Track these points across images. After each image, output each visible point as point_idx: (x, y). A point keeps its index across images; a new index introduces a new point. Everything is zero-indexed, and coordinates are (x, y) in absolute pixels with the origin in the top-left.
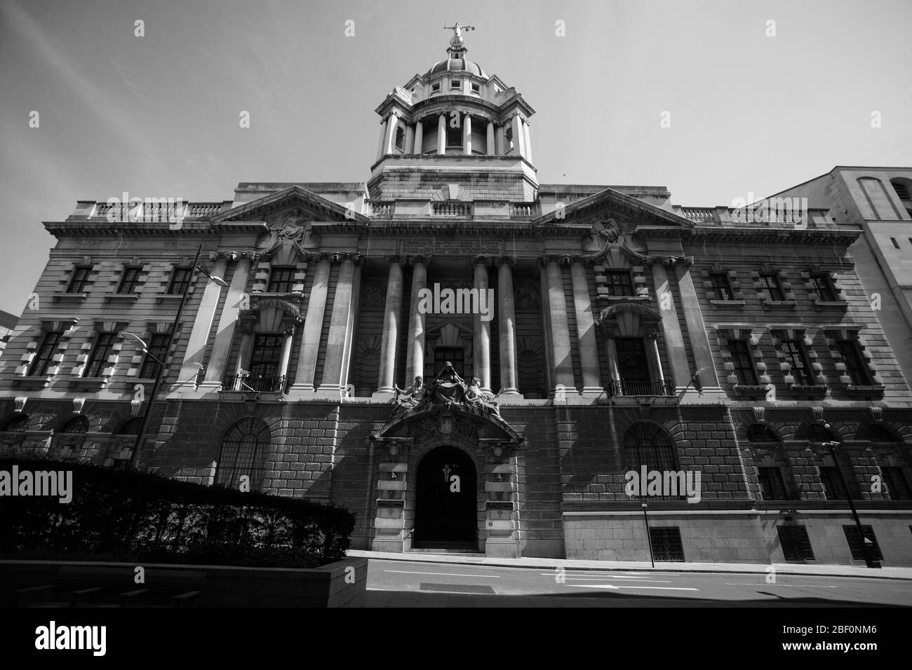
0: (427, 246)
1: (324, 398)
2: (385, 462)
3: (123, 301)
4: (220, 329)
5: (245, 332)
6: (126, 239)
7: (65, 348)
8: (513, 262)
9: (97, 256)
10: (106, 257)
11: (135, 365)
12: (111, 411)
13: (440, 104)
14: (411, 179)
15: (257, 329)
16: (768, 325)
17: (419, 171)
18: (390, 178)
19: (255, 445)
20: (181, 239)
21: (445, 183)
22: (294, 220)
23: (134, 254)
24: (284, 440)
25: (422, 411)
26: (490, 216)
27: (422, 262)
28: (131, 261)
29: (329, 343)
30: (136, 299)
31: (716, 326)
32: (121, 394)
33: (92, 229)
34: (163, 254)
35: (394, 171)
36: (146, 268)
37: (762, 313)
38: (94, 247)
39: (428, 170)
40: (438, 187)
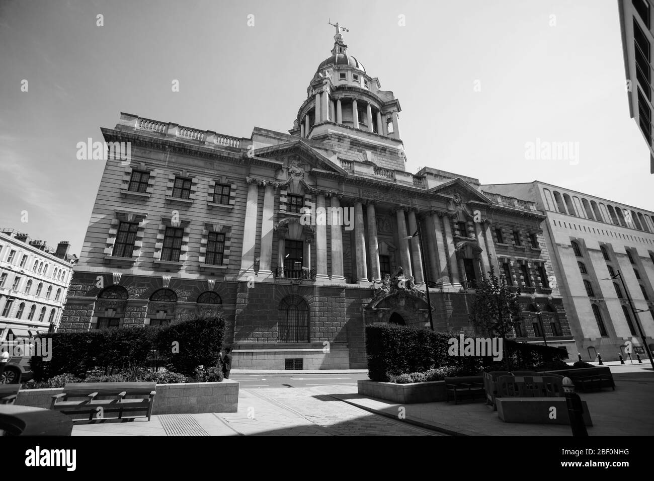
0: (374, 195)
1: (337, 284)
2: (376, 321)
3: (181, 204)
4: (264, 234)
5: (281, 238)
6: (172, 154)
7: (143, 236)
8: (417, 211)
9: (151, 164)
10: (158, 166)
11: (202, 254)
12: (192, 287)
13: (354, 92)
14: (344, 142)
15: (287, 236)
16: (516, 257)
17: (350, 138)
18: (332, 139)
19: (297, 312)
20: (217, 162)
21: (364, 149)
22: (297, 163)
23: (184, 168)
24: (317, 309)
25: (392, 294)
26: (404, 181)
27: (373, 204)
28: (181, 173)
29: (332, 250)
30: (192, 203)
31: (499, 256)
32: (198, 275)
33: (146, 142)
34: (206, 171)
35: (335, 134)
36: (194, 180)
37: (513, 251)
38: (144, 155)
39: (355, 139)
40: (360, 151)
